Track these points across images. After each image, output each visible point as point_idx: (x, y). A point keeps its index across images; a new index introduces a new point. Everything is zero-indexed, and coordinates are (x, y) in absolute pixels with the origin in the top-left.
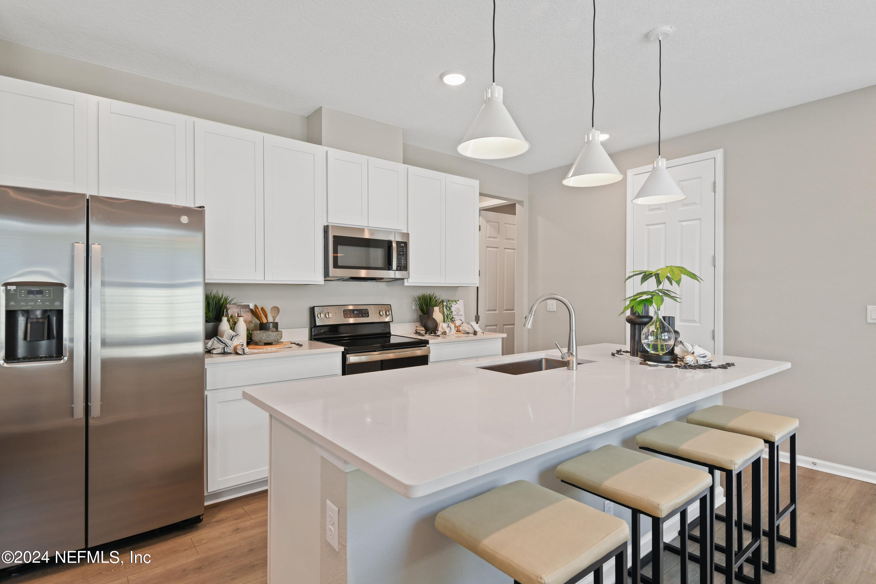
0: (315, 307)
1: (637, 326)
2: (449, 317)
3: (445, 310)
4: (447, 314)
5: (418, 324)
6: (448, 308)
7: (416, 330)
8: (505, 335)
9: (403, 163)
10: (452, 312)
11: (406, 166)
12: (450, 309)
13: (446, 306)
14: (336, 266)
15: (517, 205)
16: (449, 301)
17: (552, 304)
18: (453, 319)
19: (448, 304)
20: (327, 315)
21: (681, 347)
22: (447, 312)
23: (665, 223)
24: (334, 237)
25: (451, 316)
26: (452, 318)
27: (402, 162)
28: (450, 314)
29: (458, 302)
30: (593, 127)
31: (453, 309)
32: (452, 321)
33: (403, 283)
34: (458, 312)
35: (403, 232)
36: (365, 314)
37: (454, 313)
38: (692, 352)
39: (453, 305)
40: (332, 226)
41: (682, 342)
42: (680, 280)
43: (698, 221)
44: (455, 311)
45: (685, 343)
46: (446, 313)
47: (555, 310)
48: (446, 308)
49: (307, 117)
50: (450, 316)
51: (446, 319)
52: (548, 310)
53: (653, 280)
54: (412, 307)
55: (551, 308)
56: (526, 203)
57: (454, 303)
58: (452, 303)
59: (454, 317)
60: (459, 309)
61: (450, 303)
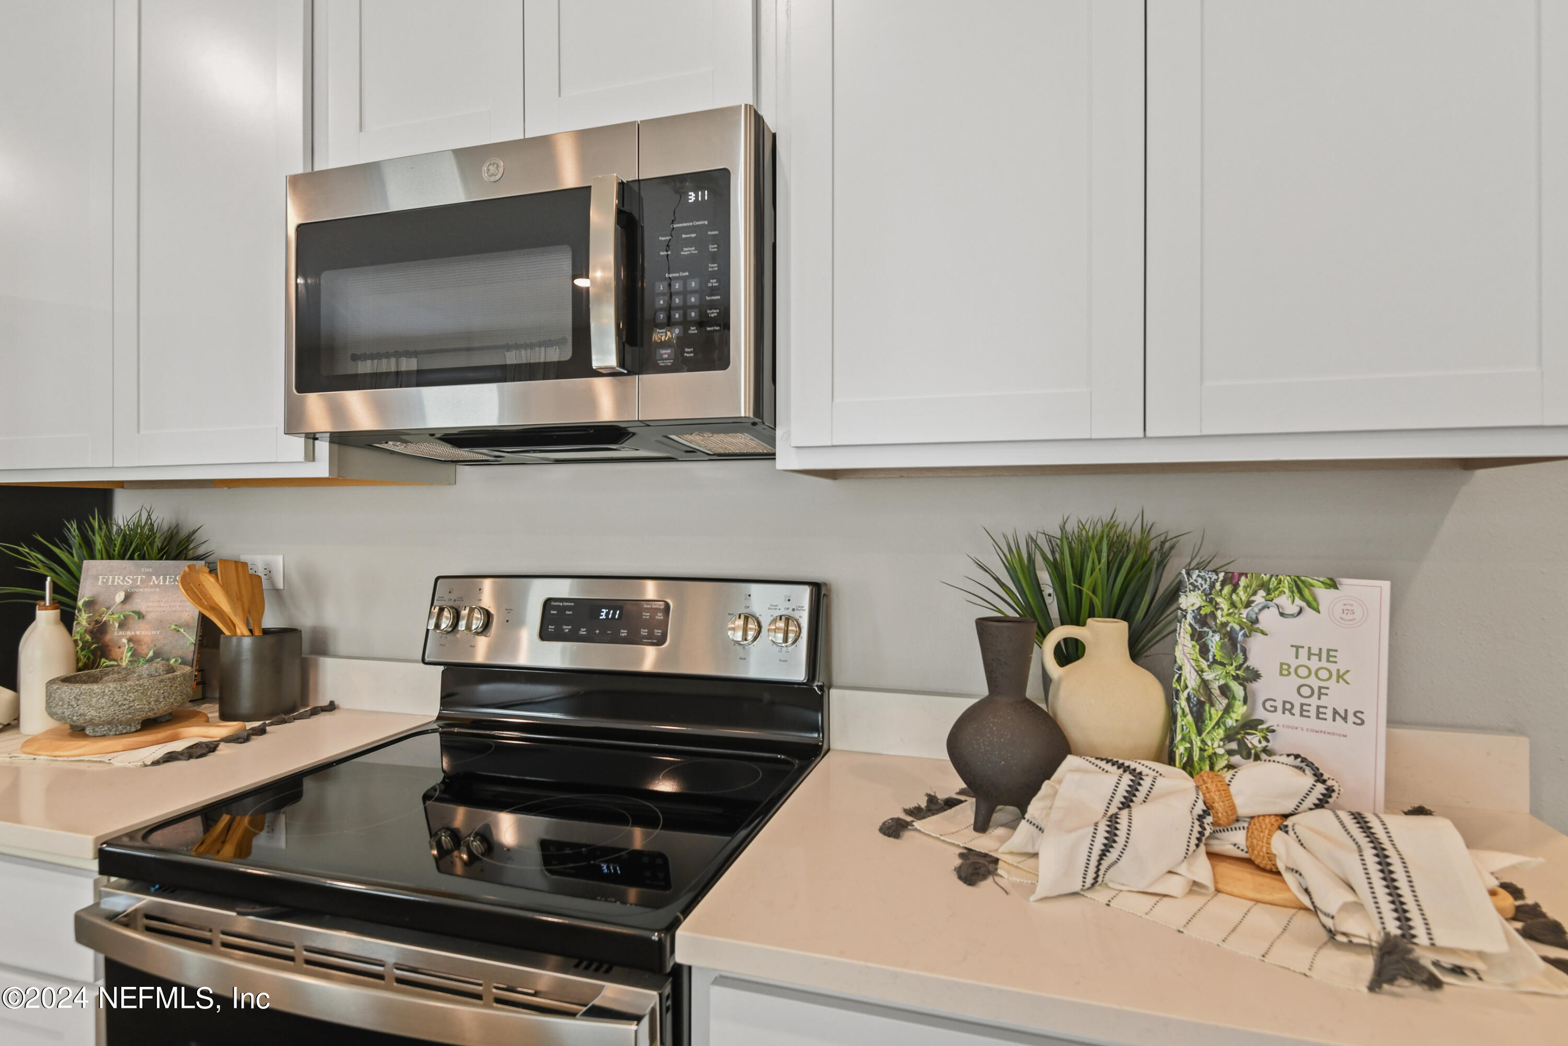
3: (1186, 649)
4: (1205, 684)
6: (1214, 641)
12: (1232, 643)
13: (1203, 620)
16: (1233, 576)
18: (1254, 740)
19: (1224, 604)
22: (1200, 672)
25: (1240, 710)
26: (1250, 725)
28: (1225, 690)
29: (1324, 595)
34: (1314, 682)
39: (1268, 619)
44: (1284, 670)
46: (1191, 679)
48: (1198, 636)
50: (1228, 710)
51: (1186, 722)
57: (1285, 599)
58: (1260, 598)
60: (1330, 655)
61: (1242, 594)
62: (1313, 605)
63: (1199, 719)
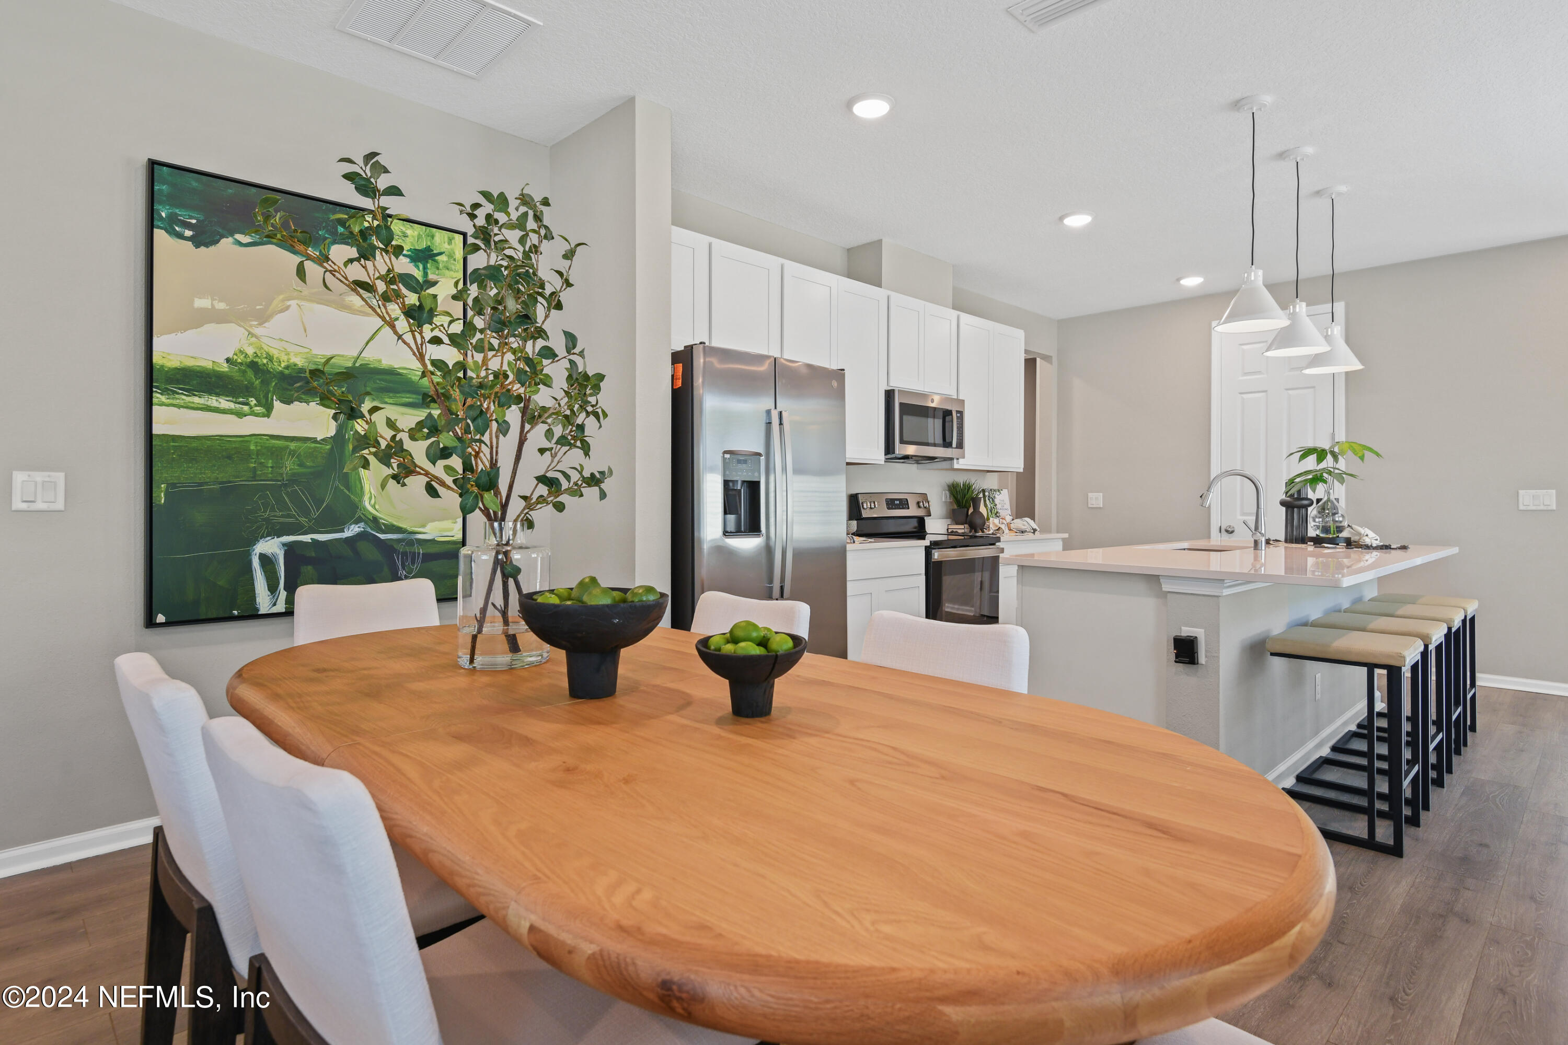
0: (859, 495)
1: (1295, 509)
2: (993, 511)
3: (988, 502)
4: (991, 507)
5: (949, 521)
6: (991, 500)
7: (948, 530)
8: (1066, 535)
9: (953, 309)
10: (996, 505)
11: (957, 313)
12: (993, 500)
13: (989, 497)
14: (902, 441)
15: (1038, 360)
16: (991, 490)
17: (1097, 498)
18: (998, 515)
19: (991, 495)
20: (873, 506)
21: (1350, 531)
23: (1265, 391)
24: (901, 404)
25: (996, 510)
26: (997, 512)
27: (951, 307)
28: (994, 507)
29: (1001, 491)
30: (1297, 298)
31: (997, 501)
32: (997, 517)
33: (952, 464)
34: (1003, 505)
35: (954, 397)
36: (905, 504)
37: (999, 506)
38: (1365, 534)
39: (996, 495)
40: (898, 390)
41: (1350, 525)
42: (1363, 456)
43: (1312, 390)
44: (999, 503)
45: (1353, 526)
46: (989, 506)
47: (1102, 506)
48: (989, 499)
49: (848, 249)
51: (990, 513)
52: (1090, 506)
53: (1329, 457)
54: (942, 498)
55: (1094, 503)
56: (1055, 360)
57: (998, 493)
58: (995, 493)
59: (999, 511)
60: (1003, 501)
61: (993, 492)
62: (1000, 493)
63: (991, 512)
